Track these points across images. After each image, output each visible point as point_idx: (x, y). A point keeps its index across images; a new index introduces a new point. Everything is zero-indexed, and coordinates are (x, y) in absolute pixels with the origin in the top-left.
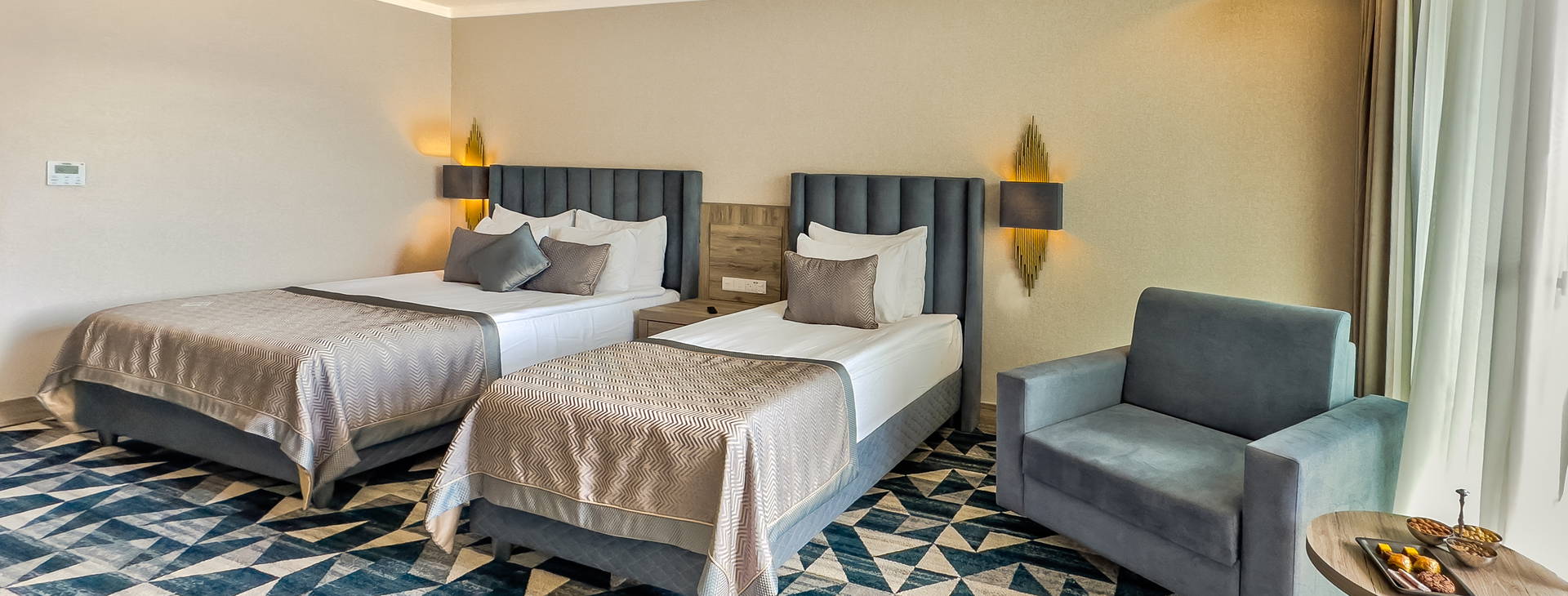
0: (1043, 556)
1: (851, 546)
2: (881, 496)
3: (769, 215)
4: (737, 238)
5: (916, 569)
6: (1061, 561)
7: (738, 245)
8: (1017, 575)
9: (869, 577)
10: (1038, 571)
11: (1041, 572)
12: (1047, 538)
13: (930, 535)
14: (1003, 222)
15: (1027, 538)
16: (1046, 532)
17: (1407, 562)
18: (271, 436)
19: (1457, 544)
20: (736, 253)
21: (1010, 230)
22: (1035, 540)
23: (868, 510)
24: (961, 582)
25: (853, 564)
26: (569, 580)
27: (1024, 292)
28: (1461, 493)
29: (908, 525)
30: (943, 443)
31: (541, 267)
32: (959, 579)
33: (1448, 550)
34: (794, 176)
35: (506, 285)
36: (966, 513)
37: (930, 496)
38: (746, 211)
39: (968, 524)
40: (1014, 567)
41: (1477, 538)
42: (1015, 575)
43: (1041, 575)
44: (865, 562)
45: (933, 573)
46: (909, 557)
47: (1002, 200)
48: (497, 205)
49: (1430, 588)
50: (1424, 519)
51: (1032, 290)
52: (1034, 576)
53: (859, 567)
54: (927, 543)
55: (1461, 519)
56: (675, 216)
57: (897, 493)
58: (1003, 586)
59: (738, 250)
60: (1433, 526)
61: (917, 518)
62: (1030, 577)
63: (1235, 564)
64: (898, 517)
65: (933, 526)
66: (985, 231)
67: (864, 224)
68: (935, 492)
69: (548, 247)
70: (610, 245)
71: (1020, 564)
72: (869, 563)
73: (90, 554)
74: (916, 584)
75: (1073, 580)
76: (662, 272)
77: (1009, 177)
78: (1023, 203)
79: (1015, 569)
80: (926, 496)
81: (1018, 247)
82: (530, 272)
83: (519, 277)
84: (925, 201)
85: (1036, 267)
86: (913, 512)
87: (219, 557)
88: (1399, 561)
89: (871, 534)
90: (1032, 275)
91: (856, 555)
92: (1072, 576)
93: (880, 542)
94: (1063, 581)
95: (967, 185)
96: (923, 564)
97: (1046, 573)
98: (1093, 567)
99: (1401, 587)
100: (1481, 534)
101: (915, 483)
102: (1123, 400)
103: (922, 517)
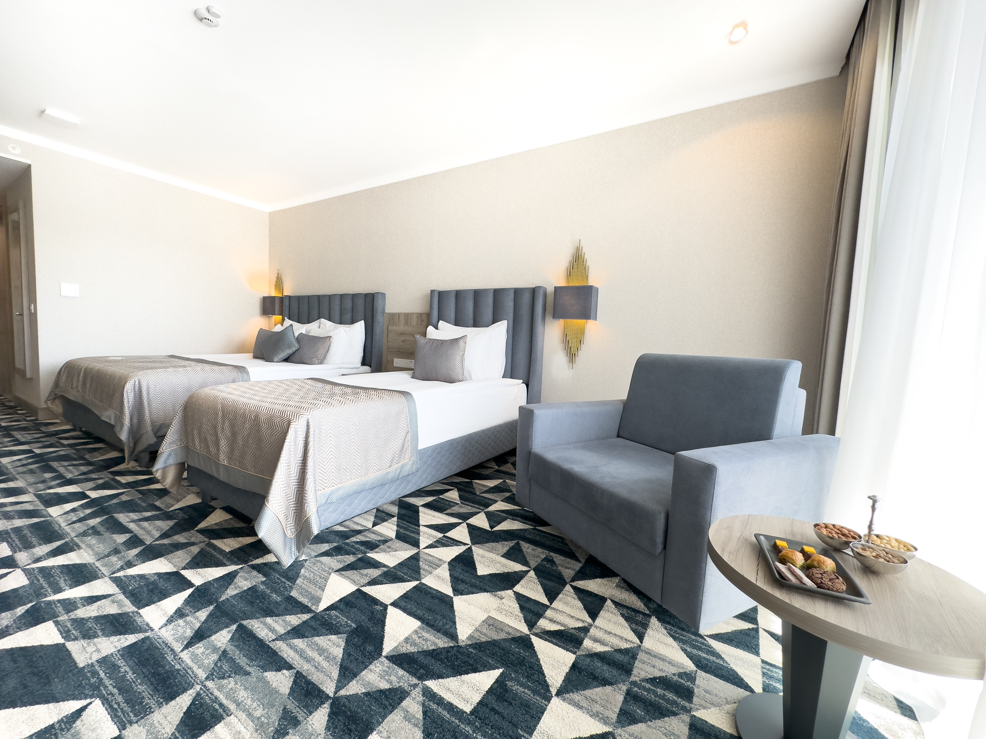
0: (538, 538)
1: (410, 517)
2: (448, 491)
3: (419, 318)
4: (402, 334)
5: (444, 536)
6: (548, 543)
7: (402, 338)
8: (512, 548)
9: (409, 537)
10: (528, 548)
11: (530, 548)
12: (544, 527)
13: (464, 517)
14: (556, 315)
15: (532, 526)
16: (545, 524)
17: (799, 559)
18: (113, 423)
19: (864, 549)
20: (401, 343)
21: (562, 321)
22: (537, 528)
23: (434, 498)
24: (470, 549)
25: (405, 529)
26: (231, 517)
27: (569, 366)
28: (874, 500)
29: (455, 509)
30: (508, 464)
31: (294, 349)
32: (469, 546)
33: (851, 554)
34: (432, 292)
35: (276, 359)
36: (500, 506)
37: (480, 493)
38: (407, 316)
39: (496, 512)
40: (511, 544)
41: (889, 547)
42: (510, 548)
43: (529, 550)
44: (413, 528)
45: (455, 540)
46: (443, 528)
47: (555, 299)
48: (286, 318)
49: (816, 584)
50: (834, 525)
51: (574, 365)
52: (524, 550)
53: (408, 530)
54: (461, 521)
55: (870, 527)
56: (370, 321)
57: (459, 490)
58: (498, 554)
59: (402, 341)
60: (841, 531)
61: (463, 506)
62: (521, 551)
63: (661, 552)
64: (451, 504)
65: (472, 511)
66: (546, 324)
67: (471, 322)
68: (485, 492)
69: (300, 339)
70: (331, 336)
71: (518, 542)
72: (415, 529)
73: (23, 478)
74: (439, 545)
75: (551, 556)
76: (362, 354)
77: (562, 283)
78: (568, 301)
79: (513, 544)
80: (478, 493)
81: (566, 334)
82: (289, 352)
83: (283, 355)
84: (509, 304)
85: (578, 348)
86: (463, 502)
87: (75, 486)
88: (790, 555)
89: (429, 512)
90: (575, 354)
91: (410, 523)
92: (552, 554)
93: (430, 517)
94: (543, 556)
95: (534, 291)
96: (451, 534)
97: (533, 550)
98: (571, 550)
99: (785, 579)
100: (895, 544)
101: (475, 485)
102: (618, 436)
103: (468, 505)
